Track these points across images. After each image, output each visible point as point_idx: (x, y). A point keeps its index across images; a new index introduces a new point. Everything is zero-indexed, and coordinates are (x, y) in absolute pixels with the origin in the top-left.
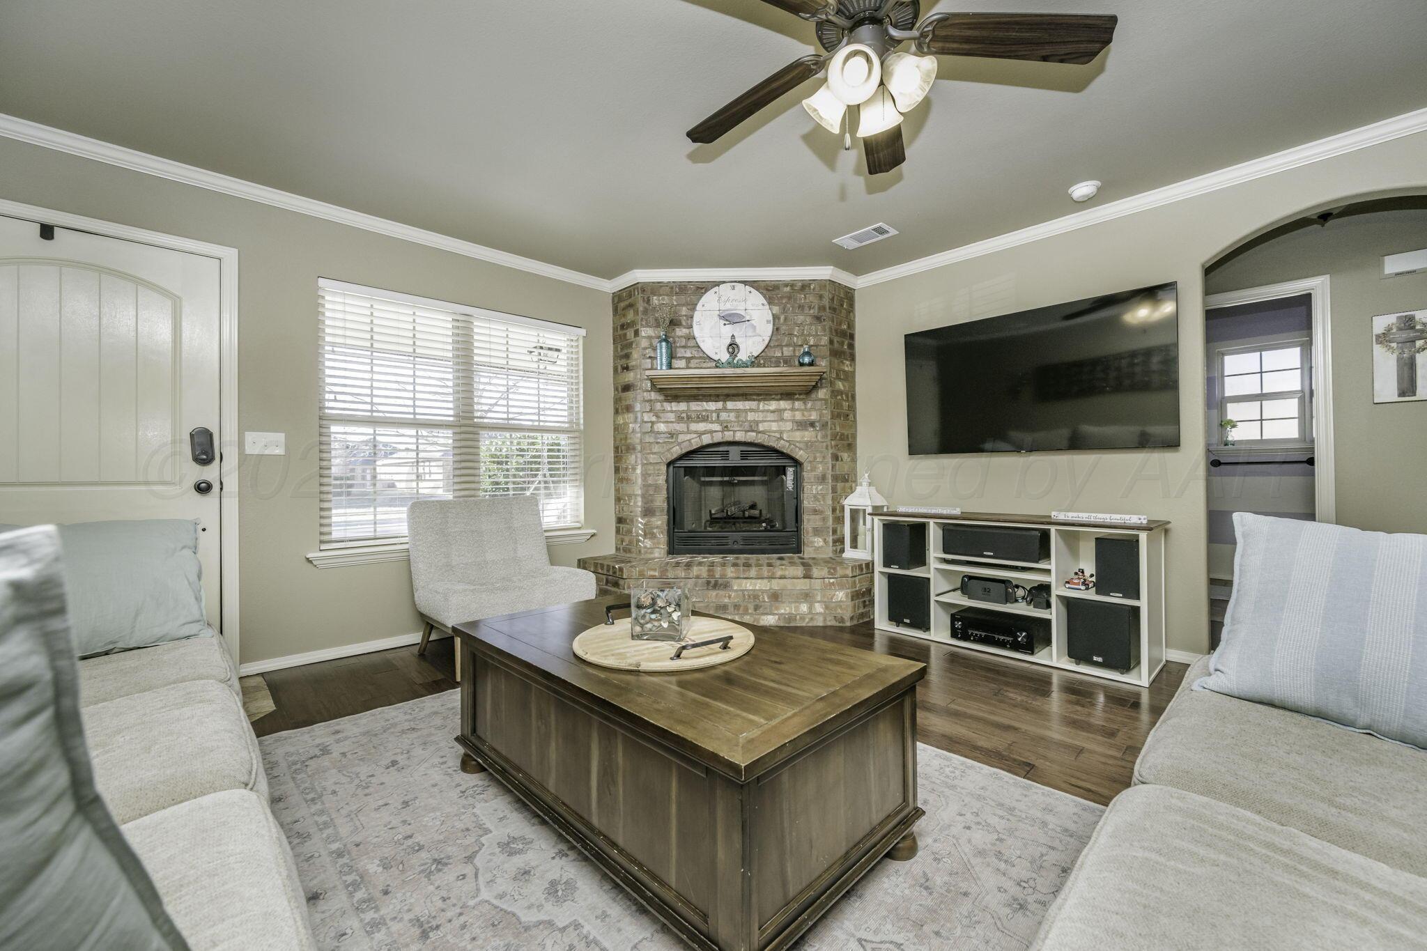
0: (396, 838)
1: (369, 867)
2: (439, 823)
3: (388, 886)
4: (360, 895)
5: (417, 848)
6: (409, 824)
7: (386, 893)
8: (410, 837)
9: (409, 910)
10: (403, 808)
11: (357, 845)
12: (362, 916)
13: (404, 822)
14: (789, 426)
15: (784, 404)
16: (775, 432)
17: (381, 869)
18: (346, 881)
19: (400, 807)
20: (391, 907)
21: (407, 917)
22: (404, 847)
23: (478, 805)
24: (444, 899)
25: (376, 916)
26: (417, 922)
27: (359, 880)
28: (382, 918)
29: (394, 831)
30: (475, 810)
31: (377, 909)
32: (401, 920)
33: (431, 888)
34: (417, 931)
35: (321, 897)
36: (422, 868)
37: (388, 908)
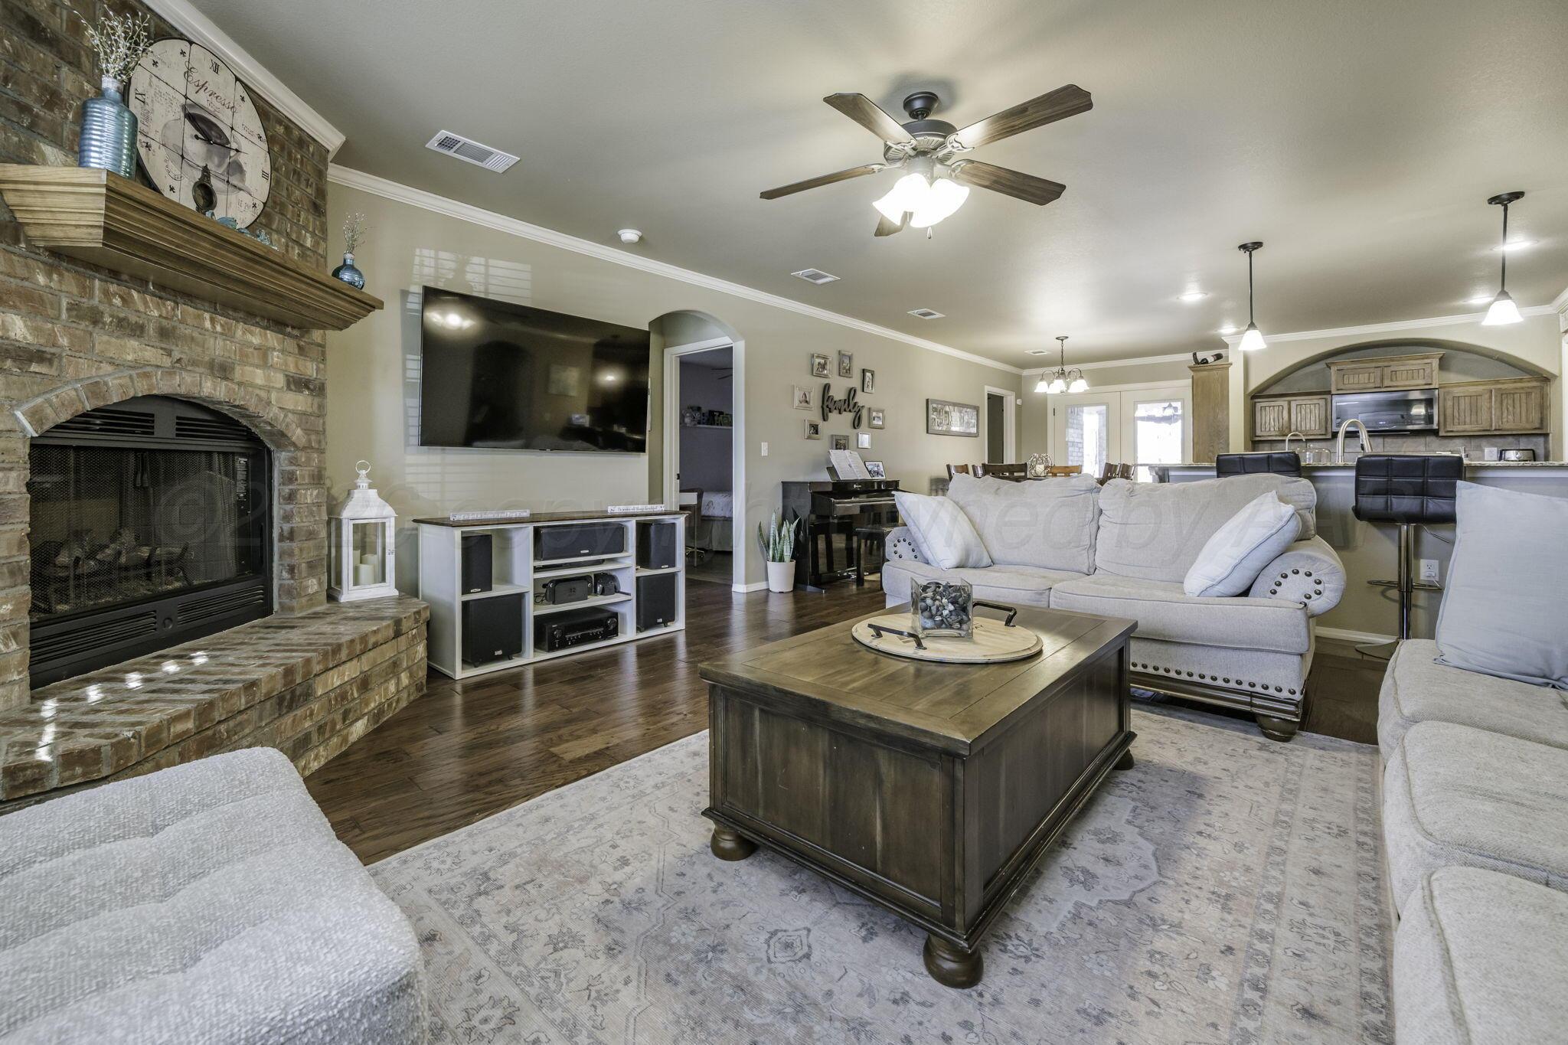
0: (1165, 987)
1: (1224, 988)
2: (1102, 956)
3: (1222, 952)
4: (1258, 971)
5: (1157, 956)
6: (1131, 987)
7: (1229, 949)
8: (1150, 974)
9: (1223, 920)
10: (1110, 1014)
11: (1214, 1026)
12: (1268, 953)
13: (1133, 995)
14: (279, 380)
15: (272, 338)
16: (260, 388)
17: (1214, 973)
18: (1261, 997)
19: (1114, 1021)
20: (1235, 935)
21: (1230, 918)
22: (1168, 970)
23: (1042, 930)
24: (1187, 902)
25: (1256, 942)
26: (1225, 908)
27: (1246, 985)
28: (1251, 936)
29: (1156, 997)
30: (1054, 929)
31: (1250, 945)
32: (1236, 920)
33: (1187, 916)
34: (1231, 904)
35: (1300, 1006)
36: (1175, 936)
37: (1239, 937)
